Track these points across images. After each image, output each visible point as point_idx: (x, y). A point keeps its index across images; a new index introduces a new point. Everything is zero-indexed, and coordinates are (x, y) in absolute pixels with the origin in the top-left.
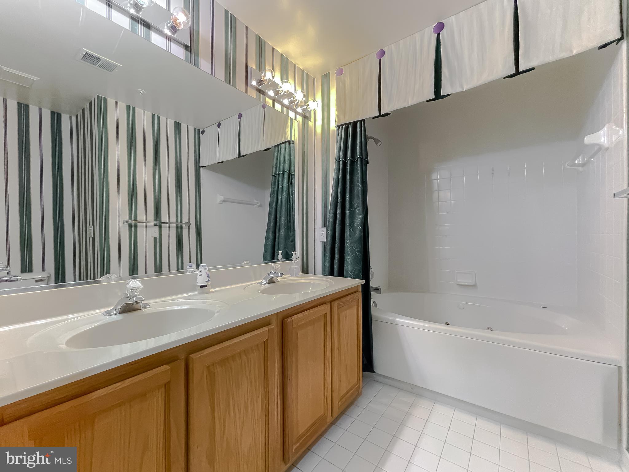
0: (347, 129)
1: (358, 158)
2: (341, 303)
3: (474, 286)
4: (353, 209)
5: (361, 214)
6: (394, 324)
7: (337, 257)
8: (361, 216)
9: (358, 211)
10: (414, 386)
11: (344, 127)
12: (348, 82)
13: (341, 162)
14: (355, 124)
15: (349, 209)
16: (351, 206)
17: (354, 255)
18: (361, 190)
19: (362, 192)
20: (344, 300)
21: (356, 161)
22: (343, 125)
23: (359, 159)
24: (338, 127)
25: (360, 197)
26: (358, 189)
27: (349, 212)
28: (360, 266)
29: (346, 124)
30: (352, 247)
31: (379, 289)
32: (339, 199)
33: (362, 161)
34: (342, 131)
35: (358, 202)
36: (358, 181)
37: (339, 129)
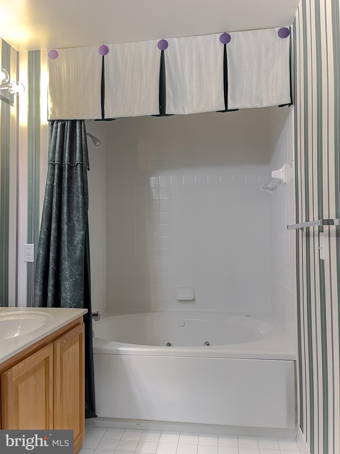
0: (63, 127)
1: (77, 164)
2: (64, 341)
3: (193, 300)
4: (72, 224)
5: (82, 230)
6: (118, 354)
7: (51, 282)
8: (82, 233)
9: (78, 226)
10: (139, 421)
11: (59, 124)
12: (64, 70)
13: (56, 166)
14: (73, 122)
15: (67, 224)
16: (70, 220)
17: (74, 279)
18: (82, 202)
19: (82, 204)
20: (67, 336)
21: (75, 166)
22: (58, 121)
23: (79, 165)
24: (52, 122)
25: (81, 210)
26: (78, 201)
27: (67, 228)
28: (81, 292)
29: (62, 121)
30: (71, 270)
31: (97, 315)
32: (54, 210)
33: (82, 167)
34: (57, 127)
35: (77, 216)
36: (78, 191)
37: (52, 124)
